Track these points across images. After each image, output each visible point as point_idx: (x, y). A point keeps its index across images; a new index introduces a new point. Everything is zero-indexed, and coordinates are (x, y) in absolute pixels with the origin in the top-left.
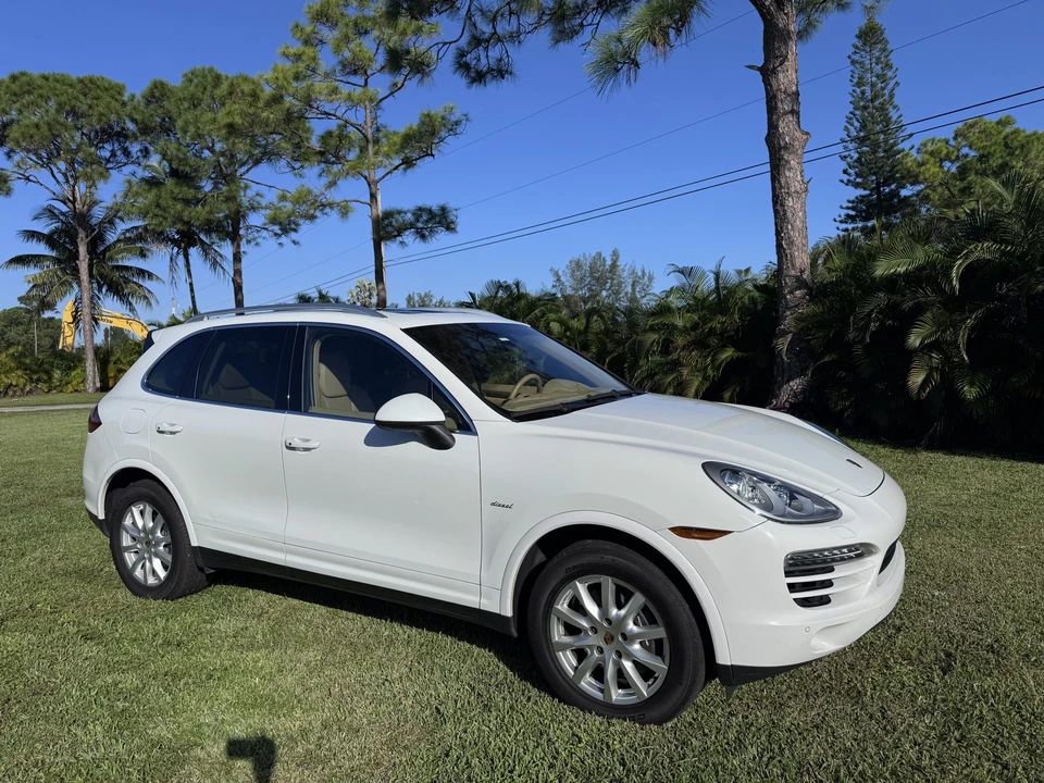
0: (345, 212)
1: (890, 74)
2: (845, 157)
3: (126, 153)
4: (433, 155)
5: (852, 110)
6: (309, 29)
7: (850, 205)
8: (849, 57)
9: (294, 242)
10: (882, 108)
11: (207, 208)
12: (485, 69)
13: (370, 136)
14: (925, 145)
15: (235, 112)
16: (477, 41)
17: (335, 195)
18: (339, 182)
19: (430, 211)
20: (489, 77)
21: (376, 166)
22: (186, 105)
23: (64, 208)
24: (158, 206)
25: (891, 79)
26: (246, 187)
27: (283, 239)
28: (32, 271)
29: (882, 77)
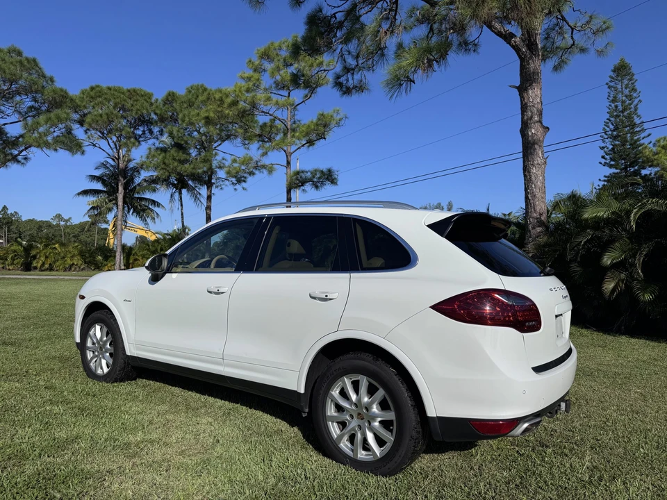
0: (270, 171)
1: (635, 95)
2: (603, 148)
3: (151, 132)
4: (325, 138)
5: (608, 117)
6: (257, 63)
7: (606, 179)
8: (607, 84)
9: (243, 188)
10: (629, 117)
11: (192, 166)
12: (351, 86)
13: (289, 127)
14: (659, 141)
15: (210, 110)
16: (347, 70)
17: (266, 161)
18: (269, 153)
19: (322, 171)
20: (354, 91)
21: (291, 144)
22: (185, 106)
23: (113, 163)
24: (164, 163)
25: (636, 98)
26: (216, 154)
27: (238, 186)
28: (92, 199)
29: (630, 97)
